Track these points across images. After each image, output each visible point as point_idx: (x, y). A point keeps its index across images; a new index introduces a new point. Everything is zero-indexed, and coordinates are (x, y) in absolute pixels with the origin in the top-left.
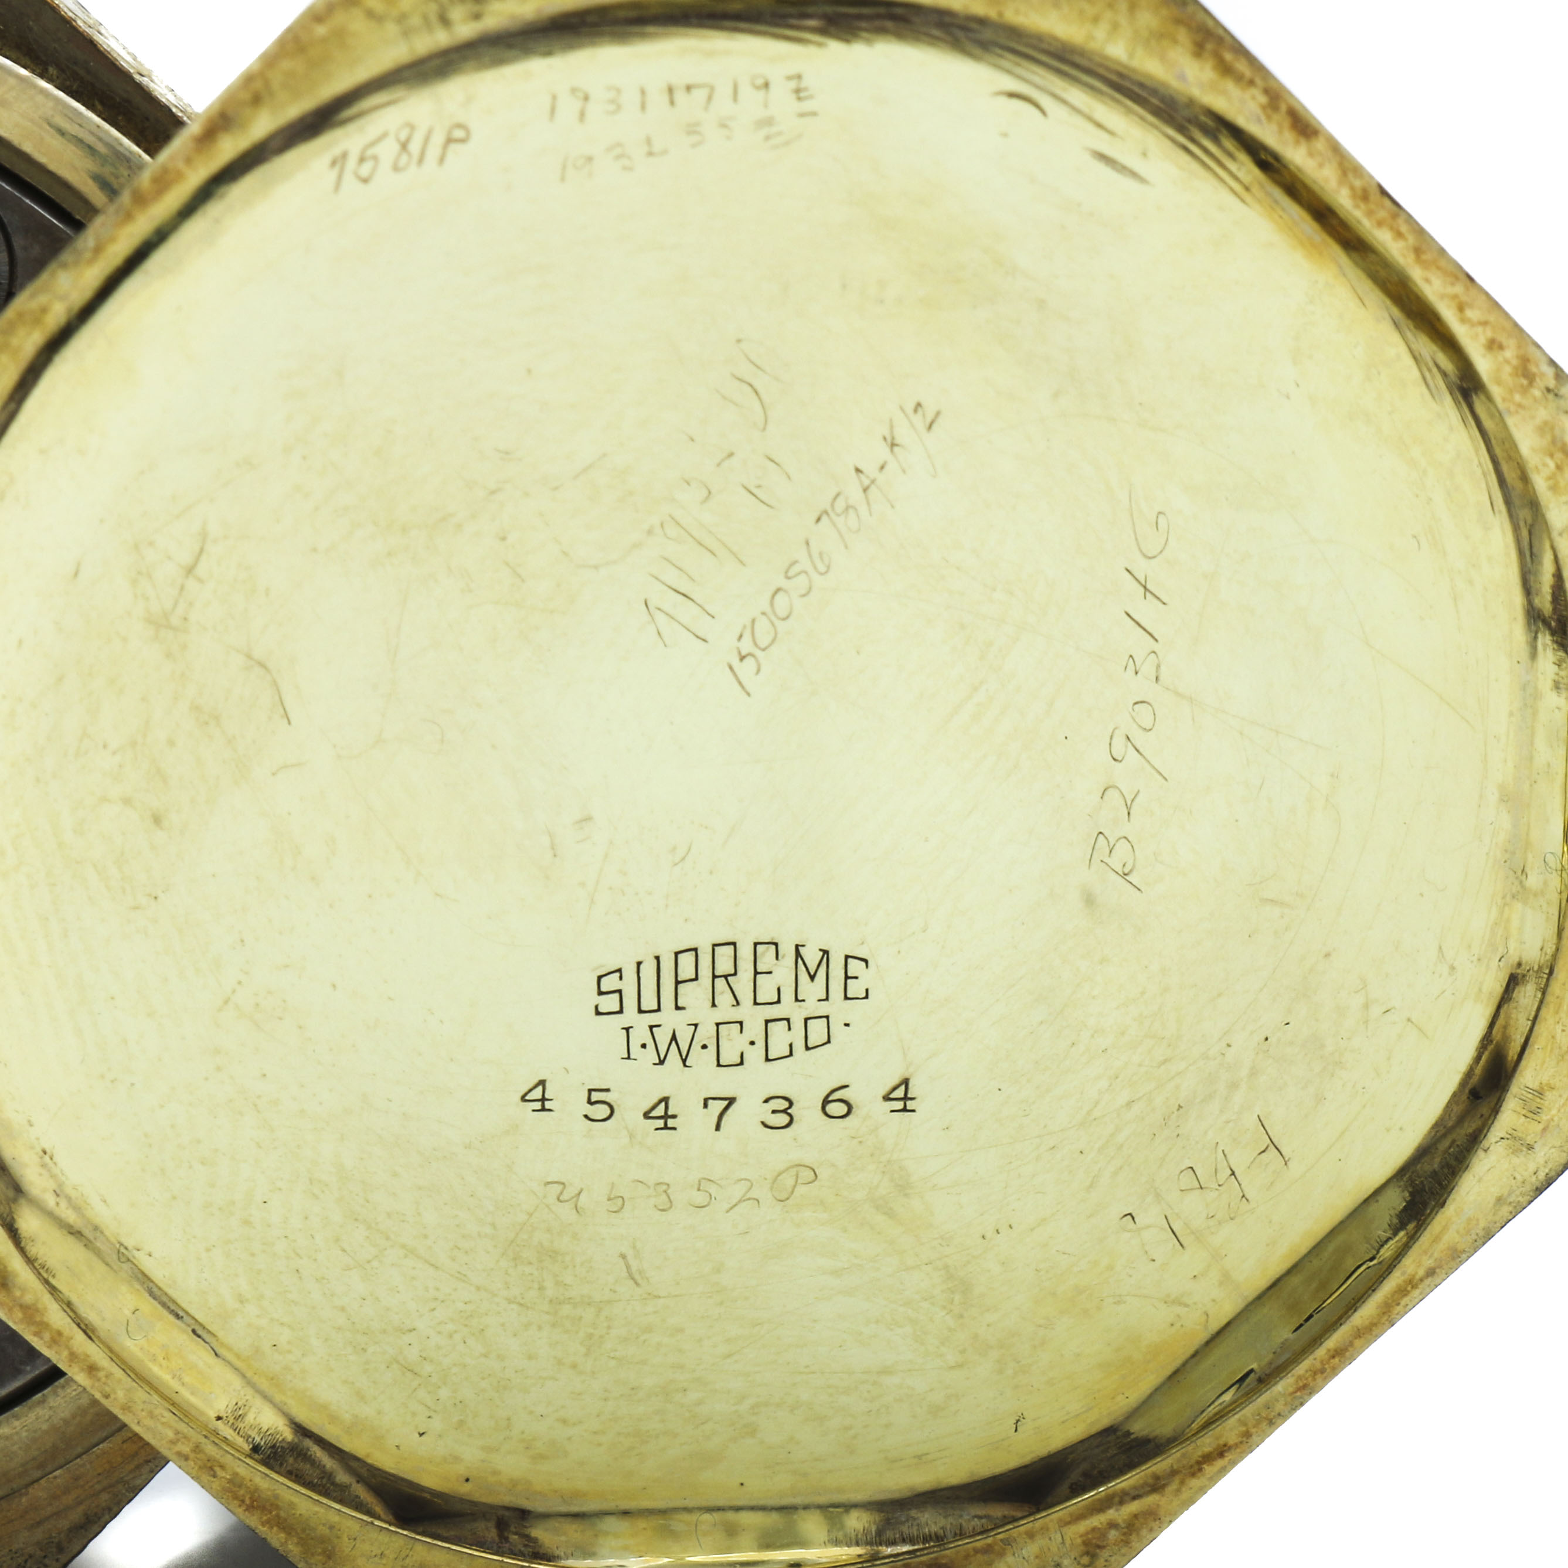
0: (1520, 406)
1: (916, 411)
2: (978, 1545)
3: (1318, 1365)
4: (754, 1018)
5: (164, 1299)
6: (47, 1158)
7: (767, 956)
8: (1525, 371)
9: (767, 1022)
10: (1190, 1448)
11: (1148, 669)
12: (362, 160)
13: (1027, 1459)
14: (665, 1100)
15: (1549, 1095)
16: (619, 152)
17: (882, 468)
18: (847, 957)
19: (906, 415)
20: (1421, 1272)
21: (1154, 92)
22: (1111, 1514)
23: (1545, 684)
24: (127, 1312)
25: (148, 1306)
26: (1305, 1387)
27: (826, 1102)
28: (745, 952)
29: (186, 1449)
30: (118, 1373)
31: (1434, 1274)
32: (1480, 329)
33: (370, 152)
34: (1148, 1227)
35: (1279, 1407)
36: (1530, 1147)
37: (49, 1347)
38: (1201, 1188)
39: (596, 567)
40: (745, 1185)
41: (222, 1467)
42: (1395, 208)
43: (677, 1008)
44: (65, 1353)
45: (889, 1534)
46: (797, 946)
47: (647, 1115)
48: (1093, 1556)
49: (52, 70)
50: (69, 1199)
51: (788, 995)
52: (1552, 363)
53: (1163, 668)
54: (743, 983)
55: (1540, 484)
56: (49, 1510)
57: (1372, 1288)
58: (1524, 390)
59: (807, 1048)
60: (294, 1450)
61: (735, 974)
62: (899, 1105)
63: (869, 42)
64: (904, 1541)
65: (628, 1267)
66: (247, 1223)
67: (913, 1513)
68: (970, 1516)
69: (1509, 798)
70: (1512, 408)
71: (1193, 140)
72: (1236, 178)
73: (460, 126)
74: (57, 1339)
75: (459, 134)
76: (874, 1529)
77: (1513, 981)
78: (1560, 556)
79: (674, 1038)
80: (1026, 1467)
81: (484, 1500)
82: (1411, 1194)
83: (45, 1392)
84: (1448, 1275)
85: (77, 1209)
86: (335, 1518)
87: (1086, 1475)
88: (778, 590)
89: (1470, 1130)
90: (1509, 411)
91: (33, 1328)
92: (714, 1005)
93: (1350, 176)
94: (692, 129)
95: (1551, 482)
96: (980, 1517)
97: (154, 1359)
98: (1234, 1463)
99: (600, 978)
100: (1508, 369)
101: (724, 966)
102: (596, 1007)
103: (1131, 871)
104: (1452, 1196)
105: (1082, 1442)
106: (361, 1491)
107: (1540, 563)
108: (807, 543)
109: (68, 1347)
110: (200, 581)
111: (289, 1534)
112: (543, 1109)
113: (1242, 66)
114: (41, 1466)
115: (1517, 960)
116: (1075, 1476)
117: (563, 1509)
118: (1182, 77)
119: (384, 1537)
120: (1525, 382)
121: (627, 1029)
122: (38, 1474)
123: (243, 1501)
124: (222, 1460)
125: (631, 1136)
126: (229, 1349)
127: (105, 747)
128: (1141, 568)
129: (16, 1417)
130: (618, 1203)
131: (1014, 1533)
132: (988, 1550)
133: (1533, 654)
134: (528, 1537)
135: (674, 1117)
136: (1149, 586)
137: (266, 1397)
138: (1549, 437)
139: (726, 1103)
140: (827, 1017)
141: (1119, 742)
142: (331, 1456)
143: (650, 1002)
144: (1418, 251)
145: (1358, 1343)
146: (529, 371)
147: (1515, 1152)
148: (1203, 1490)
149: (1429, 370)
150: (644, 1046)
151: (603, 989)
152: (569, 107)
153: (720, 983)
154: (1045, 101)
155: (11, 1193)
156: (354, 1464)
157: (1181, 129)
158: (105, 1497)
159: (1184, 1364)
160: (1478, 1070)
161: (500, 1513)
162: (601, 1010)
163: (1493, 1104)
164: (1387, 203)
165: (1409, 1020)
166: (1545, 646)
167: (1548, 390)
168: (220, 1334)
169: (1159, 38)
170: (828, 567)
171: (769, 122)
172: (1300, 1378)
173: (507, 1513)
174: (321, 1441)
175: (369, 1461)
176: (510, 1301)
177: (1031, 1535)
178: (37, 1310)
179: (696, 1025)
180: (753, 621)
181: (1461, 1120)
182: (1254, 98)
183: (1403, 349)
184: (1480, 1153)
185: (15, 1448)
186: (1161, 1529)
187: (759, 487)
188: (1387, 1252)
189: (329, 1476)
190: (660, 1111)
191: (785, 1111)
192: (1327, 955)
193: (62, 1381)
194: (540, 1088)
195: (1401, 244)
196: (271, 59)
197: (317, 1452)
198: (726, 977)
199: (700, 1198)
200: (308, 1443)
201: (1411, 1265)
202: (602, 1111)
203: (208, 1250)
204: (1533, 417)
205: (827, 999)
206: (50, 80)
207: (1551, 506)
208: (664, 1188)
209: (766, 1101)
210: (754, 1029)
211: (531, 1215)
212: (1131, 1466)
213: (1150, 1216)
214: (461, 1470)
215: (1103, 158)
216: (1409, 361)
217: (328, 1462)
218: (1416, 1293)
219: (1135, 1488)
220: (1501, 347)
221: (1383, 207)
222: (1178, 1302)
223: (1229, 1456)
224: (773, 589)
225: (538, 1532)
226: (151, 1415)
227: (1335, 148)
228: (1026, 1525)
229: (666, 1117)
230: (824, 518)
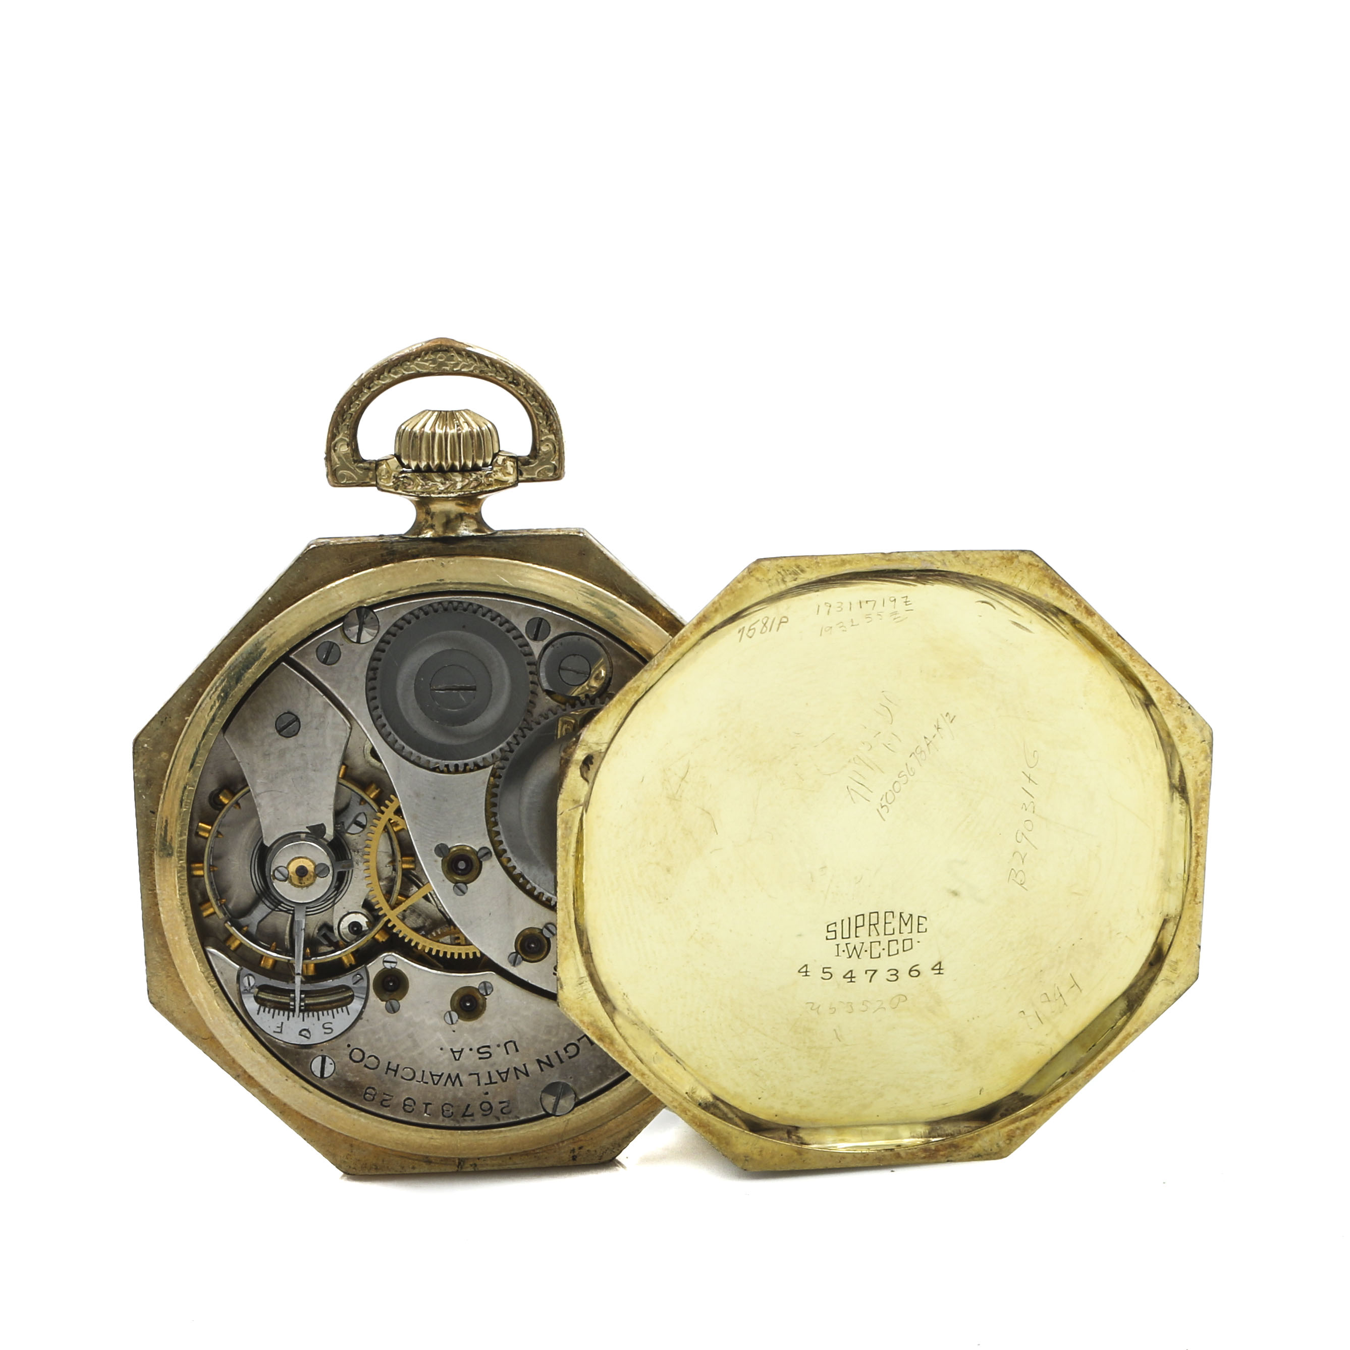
0: (1168, 711)
1: (946, 716)
2: (968, 1136)
3: (1095, 1066)
4: (884, 940)
5: (667, 1049)
6: (625, 997)
7: (890, 916)
8: (1170, 698)
9: (889, 941)
10: (1047, 1099)
11: (1030, 809)
12: (750, 630)
13: (984, 1105)
14: (851, 971)
15: (1180, 963)
16: (841, 625)
17: (934, 737)
18: (919, 917)
19: (943, 717)
20: (1133, 1031)
21: (1034, 600)
22: (1017, 1124)
23: (1177, 811)
24: (653, 1054)
25: (661, 1051)
26: (1089, 1075)
27: (910, 971)
28: (882, 915)
29: (675, 1104)
30: (653, 1076)
31: (1138, 1031)
32: (1154, 683)
33: (752, 627)
34: (1029, 1016)
35: (1080, 1082)
36: (1173, 983)
37: (628, 1066)
38: (1049, 1001)
39: (830, 775)
40: (880, 1003)
41: (689, 1111)
42: (1123, 641)
43: (856, 937)
44: (633, 1069)
45: (933, 1134)
46: (901, 913)
47: (844, 977)
48: (1011, 1140)
49: (624, 596)
50: (633, 1012)
51: (897, 931)
52: (1180, 695)
53: (1036, 807)
54: (880, 927)
55: (1175, 738)
56: (616, 1131)
57: (1115, 1037)
58: (1169, 705)
59: (904, 951)
60: (714, 1105)
61: (878, 923)
62: (938, 972)
63: (932, 584)
64: (939, 1136)
65: (837, 1035)
66: (697, 1020)
67: (942, 1126)
68: (963, 1126)
69: (1163, 854)
70: (1166, 712)
71: (1048, 617)
72: (1064, 630)
73: (785, 617)
74: (630, 1063)
75: (785, 620)
76: (927, 1131)
77: (1165, 922)
78: (1183, 765)
79: (855, 948)
80: (984, 1107)
81: (782, 1123)
82: (1128, 1002)
83: (618, 1086)
84: (1143, 1031)
85: (635, 1015)
86: (730, 1130)
87: (1007, 1110)
88: (896, 782)
89: (1149, 978)
90: (1164, 713)
91: (622, 1060)
92: (870, 935)
93: (1107, 629)
94: (868, 616)
95: (1180, 738)
96: (967, 1127)
97: (663, 1071)
98: (1063, 1104)
99: (828, 926)
100: (1164, 697)
101: (874, 921)
102: (827, 937)
103: (1024, 883)
104: (1145, 1001)
105: (1005, 1098)
106: (737, 1120)
107: (1175, 766)
108: (907, 765)
109: (634, 1066)
110: (687, 782)
111: (713, 1136)
112: (806, 975)
113: (1068, 591)
114: (614, 1114)
115: (1166, 914)
116: (1002, 1111)
117: (812, 1126)
118: (1046, 596)
119: (748, 1137)
120: (1170, 702)
121: (838, 945)
122: (613, 1117)
123: (696, 1124)
124: (690, 1109)
125: (839, 985)
126: (689, 1067)
127: (650, 844)
128: (1029, 771)
129: (607, 1095)
130: (833, 1010)
131: (981, 1132)
132: (971, 1138)
133: (1172, 800)
134: (799, 1137)
135: (854, 977)
136: (1031, 778)
137: (702, 1085)
138: (1179, 722)
139: (873, 972)
140: (911, 939)
141: (1019, 837)
142: (726, 1107)
143: (846, 935)
144: (1131, 656)
145: (1109, 1058)
146: (807, 704)
147: (1168, 985)
148: (1052, 1114)
149: (1134, 698)
150: (844, 951)
151: (829, 930)
152: (823, 610)
153: (872, 927)
154: (995, 604)
155: (612, 1010)
156: (735, 1110)
157: (1044, 613)
158: (637, 1125)
159: (1043, 1068)
160: (1152, 955)
161: (789, 1128)
162: (828, 938)
163: (1158, 968)
164: (1120, 639)
165: (1126, 937)
166: (1176, 797)
167: (1179, 705)
168: (686, 1062)
169: (1038, 582)
170: (914, 773)
171: (896, 613)
172: (1088, 1071)
173: (790, 1128)
174: (723, 1102)
175: (740, 1109)
176: (793, 1048)
177: (987, 1132)
178: (623, 1053)
179: (863, 943)
180: (887, 793)
181: (1146, 974)
182: (1072, 602)
183: (1124, 690)
184: (1155, 986)
185: (605, 1107)
186: (1036, 1129)
187: (889, 744)
188: (1119, 1023)
189: (725, 1114)
190: (849, 975)
191: (895, 975)
192: (1096, 913)
193: (629, 1078)
194: (805, 968)
195: (1125, 653)
196: (722, 596)
197: (721, 1106)
198: (874, 925)
199: (864, 1008)
200: (718, 1102)
201: (1129, 1028)
202: (828, 976)
203: (682, 1030)
204: (1173, 715)
205: (911, 932)
206: (623, 599)
207: (1180, 746)
208: (850, 1004)
209: (889, 971)
210: (884, 944)
211: (801, 1015)
212: (1024, 1106)
213: (1030, 1012)
214: (774, 1112)
215: (1015, 623)
216: (1126, 694)
217: (725, 1109)
218: (1131, 1039)
219: (1027, 1114)
220: (1161, 690)
221: (1119, 641)
222: (1040, 1044)
223: (1061, 1101)
224: (894, 781)
225: (802, 1134)
226: (664, 1092)
227: (1101, 619)
228: (985, 1129)
229: (851, 977)
230: (913, 755)
